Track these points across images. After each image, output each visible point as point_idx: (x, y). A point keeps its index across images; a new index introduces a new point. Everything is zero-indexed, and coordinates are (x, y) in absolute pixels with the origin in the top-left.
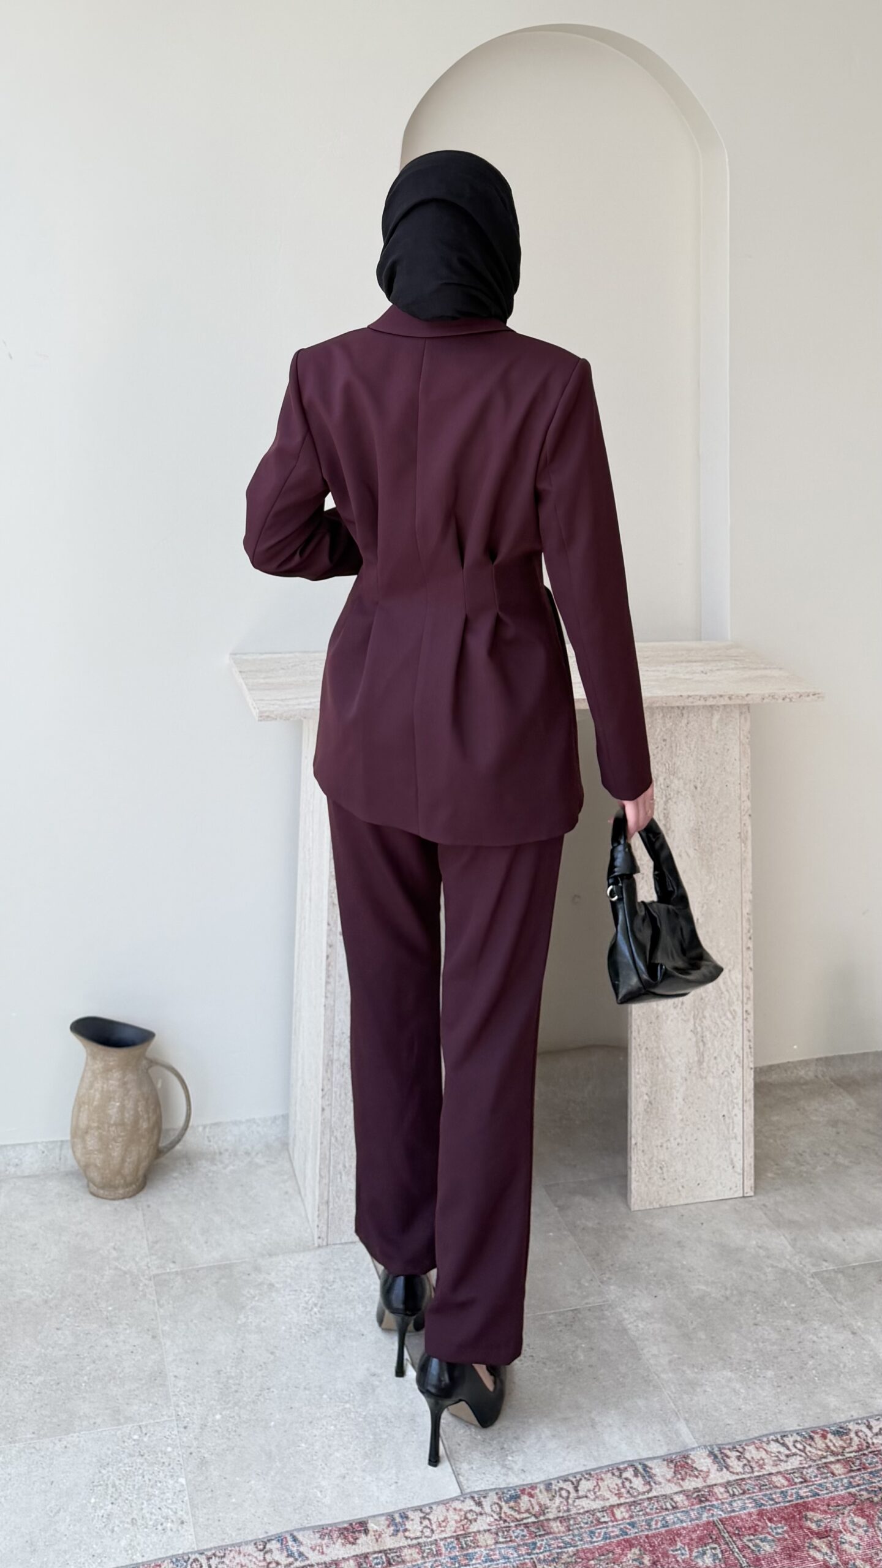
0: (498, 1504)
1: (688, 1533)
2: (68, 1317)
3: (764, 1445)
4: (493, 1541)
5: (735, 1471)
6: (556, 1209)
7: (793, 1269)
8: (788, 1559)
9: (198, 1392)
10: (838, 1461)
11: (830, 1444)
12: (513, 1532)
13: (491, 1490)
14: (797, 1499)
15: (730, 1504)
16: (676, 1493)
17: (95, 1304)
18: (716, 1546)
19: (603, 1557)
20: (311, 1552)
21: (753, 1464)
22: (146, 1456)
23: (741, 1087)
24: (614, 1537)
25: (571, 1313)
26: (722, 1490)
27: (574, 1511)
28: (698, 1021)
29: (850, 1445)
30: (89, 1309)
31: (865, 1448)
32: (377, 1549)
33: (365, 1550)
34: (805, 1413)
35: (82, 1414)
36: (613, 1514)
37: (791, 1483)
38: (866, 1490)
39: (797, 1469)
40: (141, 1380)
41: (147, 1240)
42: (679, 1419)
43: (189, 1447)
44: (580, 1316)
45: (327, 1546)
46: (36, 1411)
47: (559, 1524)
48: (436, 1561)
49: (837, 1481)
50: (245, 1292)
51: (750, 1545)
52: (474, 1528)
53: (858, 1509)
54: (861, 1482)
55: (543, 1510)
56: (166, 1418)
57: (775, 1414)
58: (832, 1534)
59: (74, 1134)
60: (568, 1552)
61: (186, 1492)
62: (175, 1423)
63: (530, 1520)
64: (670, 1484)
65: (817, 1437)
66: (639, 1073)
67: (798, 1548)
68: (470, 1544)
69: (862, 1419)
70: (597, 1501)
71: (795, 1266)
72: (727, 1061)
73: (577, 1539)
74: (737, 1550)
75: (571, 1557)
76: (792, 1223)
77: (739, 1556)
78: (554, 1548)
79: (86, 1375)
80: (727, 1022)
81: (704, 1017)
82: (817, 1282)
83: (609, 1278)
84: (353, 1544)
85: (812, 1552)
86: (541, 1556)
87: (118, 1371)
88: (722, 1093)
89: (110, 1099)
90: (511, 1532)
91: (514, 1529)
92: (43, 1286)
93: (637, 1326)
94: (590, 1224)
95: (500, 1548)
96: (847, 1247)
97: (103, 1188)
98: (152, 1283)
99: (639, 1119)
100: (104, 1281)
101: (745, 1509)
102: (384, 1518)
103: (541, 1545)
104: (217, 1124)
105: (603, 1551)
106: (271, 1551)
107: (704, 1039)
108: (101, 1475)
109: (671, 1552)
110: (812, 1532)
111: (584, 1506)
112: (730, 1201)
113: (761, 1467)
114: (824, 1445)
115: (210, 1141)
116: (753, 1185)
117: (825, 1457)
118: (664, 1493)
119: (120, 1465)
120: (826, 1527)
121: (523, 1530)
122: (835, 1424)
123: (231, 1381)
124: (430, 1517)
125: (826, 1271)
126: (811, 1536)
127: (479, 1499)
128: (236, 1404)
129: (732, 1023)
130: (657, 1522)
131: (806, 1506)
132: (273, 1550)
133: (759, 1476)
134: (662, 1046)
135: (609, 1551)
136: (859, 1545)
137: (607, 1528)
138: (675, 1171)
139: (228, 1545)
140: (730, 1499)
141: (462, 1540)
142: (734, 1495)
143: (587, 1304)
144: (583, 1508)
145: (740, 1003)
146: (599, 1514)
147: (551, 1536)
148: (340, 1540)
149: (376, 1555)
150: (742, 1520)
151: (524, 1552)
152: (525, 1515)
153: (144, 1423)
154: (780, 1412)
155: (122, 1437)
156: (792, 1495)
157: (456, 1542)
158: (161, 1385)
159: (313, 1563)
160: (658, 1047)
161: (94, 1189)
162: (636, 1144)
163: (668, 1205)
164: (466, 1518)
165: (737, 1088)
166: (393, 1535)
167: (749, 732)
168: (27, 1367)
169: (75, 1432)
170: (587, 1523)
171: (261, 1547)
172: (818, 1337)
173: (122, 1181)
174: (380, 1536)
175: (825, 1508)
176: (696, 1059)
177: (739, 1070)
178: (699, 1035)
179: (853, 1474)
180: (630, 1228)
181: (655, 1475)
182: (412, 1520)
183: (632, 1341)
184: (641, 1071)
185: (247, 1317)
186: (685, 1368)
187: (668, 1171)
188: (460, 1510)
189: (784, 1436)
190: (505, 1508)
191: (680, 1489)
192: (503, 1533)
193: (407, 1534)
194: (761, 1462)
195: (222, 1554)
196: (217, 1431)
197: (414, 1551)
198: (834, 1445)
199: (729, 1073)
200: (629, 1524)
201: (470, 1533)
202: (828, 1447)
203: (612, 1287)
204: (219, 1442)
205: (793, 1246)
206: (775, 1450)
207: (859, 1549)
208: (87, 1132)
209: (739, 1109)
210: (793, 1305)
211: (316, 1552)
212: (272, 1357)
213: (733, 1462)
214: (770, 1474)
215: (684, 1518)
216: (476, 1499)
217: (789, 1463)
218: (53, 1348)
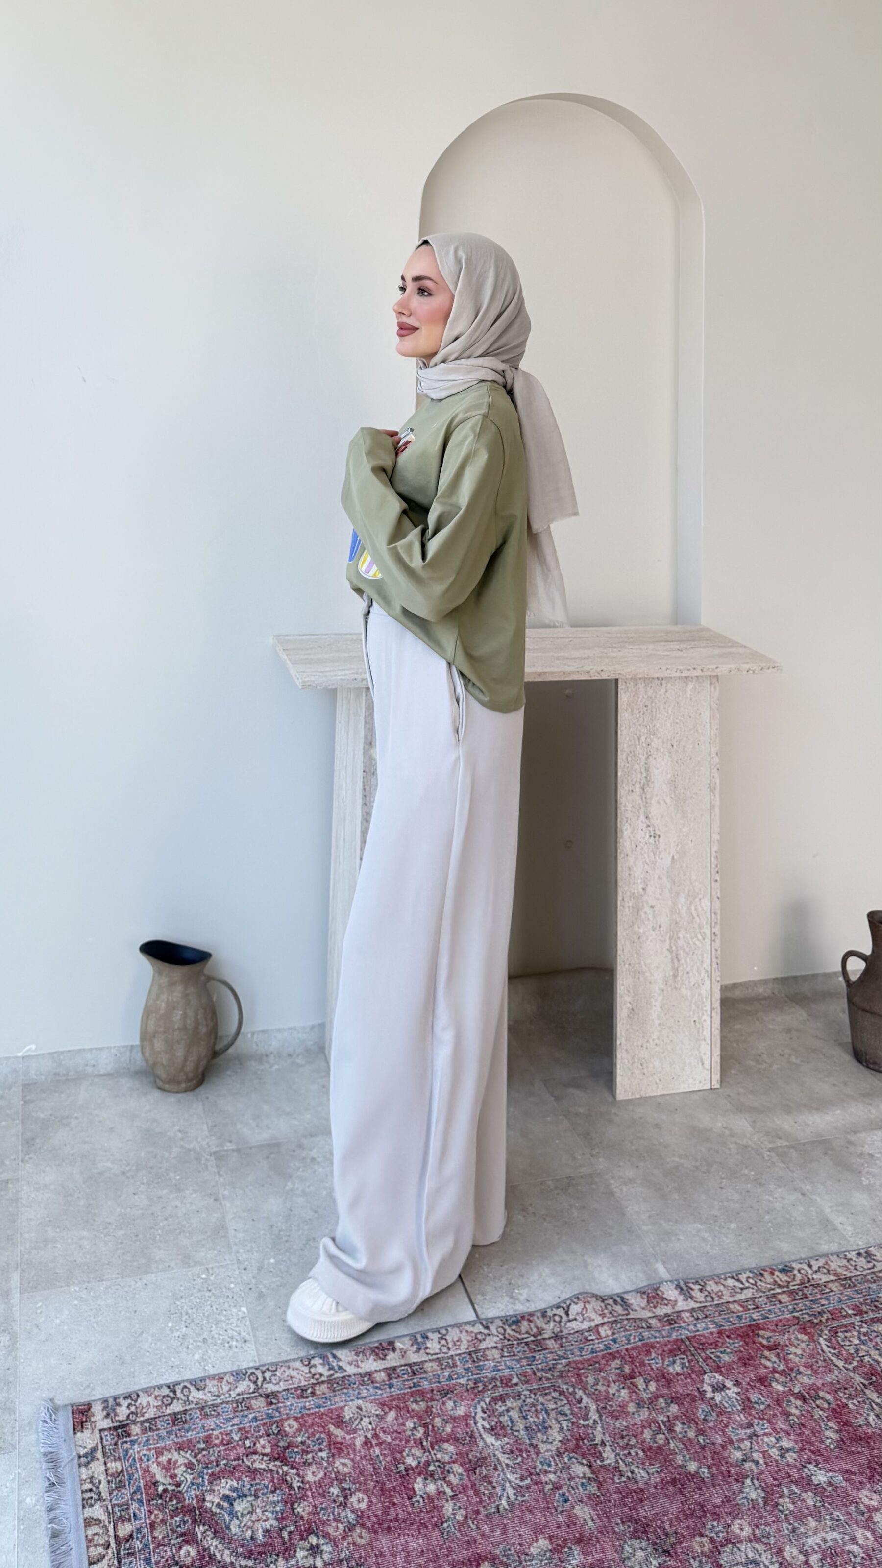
0: (502, 1327)
1: (661, 1346)
2: (143, 1184)
3: (722, 1281)
4: (500, 1356)
5: (699, 1300)
6: (553, 1099)
7: (753, 1145)
8: (742, 1366)
9: (255, 1242)
10: (784, 1292)
11: (777, 1279)
12: (516, 1348)
13: (499, 1317)
14: (750, 1321)
15: (695, 1325)
16: (650, 1317)
17: (165, 1174)
18: (684, 1356)
19: (591, 1367)
20: (349, 1366)
21: (713, 1295)
22: (213, 1291)
23: (710, 997)
24: (599, 1352)
25: (566, 1180)
26: (688, 1314)
27: (565, 1332)
28: (673, 941)
29: (794, 1280)
30: (159, 1178)
31: (806, 1282)
32: (403, 1362)
33: (394, 1364)
34: (762, 1255)
35: (157, 1258)
36: (598, 1333)
37: (746, 1309)
38: (808, 1314)
39: (751, 1298)
40: (206, 1232)
41: (207, 1124)
42: (657, 1261)
43: (249, 1284)
44: (574, 1182)
45: (362, 1361)
46: (119, 1257)
47: (553, 1342)
48: (452, 1371)
49: (784, 1307)
50: (291, 1165)
51: (712, 1356)
52: (483, 1345)
53: (801, 1329)
54: (803, 1308)
55: (540, 1331)
56: (229, 1262)
57: (737, 1256)
58: (779, 1347)
59: (143, 1039)
60: (561, 1364)
61: (248, 1318)
62: (235, 1267)
63: (529, 1340)
64: (644, 1311)
65: (766, 1274)
66: (623, 985)
67: (751, 1358)
68: (479, 1357)
69: (804, 1259)
70: (585, 1322)
71: (755, 1143)
72: (697, 974)
73: (569, 1353)
74: (701, 1360)
75: (565, 1367)
76: (751, 1109)
77: (704, 1365)
78: (550, 1360)
79: (160, 1229)
80: (698, 943)
81: (679, 938)
82: (773, 1154)
83: (599, 1153)
84: (383, 1359)
85: (763, 1361)
86: (540, 1366)
87: (187, 1225)
88: (694, 1001)
89: (174, 1008)
90: (514, 1349)
91: (516, 1346)
92: (121, 1160)
93: (621, 1190)
94: (581, 1110)
95: (505, 1361)
96: (799, 1128)
97: (169, 1082)
98: (213, 1158)
99: (623, 1024)
100: (172, 1156)
101: (707, 1329)
102: (408, 1338)
103: (540, 1358)
104: (264, 1032)
105: (592, 1363)
106: (315, 1366)
107: (679, 957)
108: (175, 1306)
109: (647, 1362)
110: (763, 1346)
111: (574, 1327)
112: (701, 1093)
113: (720, 1297)
114: (772, 1280)
115: (257, 1045)
116: (719, 1079)
117: (773, 1289)
118: (639, 1316)
119: (192, 1298)
120: (775, 1342)
121: (524, 1347)
122: (781, 1263)
123: (281, 1233)
124: (447, 1337)
125: (781, 1146)
126: (762, 1348)
127: (487, 1324)
128: (287, 1251)
129: (702, 943)
130: (635, 1336)
131: (758, 1327)
132: (318, 1365)
133: (719, 1304)
134: (643, 963)
135: (597, 1362)
136: (802, 1355)
137: (593, 1344)
138: (654, 1067)
139: (279, 1362)
140: (695, 1322)
141: (474, 1355)
142: (698, 1319)
143: (580, 1172)
144: (573, 1329)
145: (709, 928)
146: (586, 1334)
147: (547, 1351)
148: (372, 1357)
149: (403, 1368)
150: (705, 1337)
151: (525, 1364)
152: (526, 1336)
153: (210, 1266)
154: (742, 1255)
155: (193, 1276)
156: (746, 1318)
157: (468, 1357)
158: (222, 1237)
159: (351, 1374)
160: (640, 963)
161: (160, 1084)
162: (620, 1044)
163: (648, 1095)
164: (476, 1338)
165: (706, 998)
166: (416, 1352)
167: (718, 699)
168: (110, 1223)
169: (152, 1273)
170: (577, 1341)
171: (307, 1363)
172: (773, 1198)
173: (185, 1077)
174: (405, 1352)
175: (774, 1328)
176: (671, 973)
177: (708, 983)
178: (674, 953)
179: (796, 1302)
180: (615, 1114)
181: (632, 1304)
182: (432, 1340)
183: (618, 1201)
184: (625, 983)
185: (294, 1184)
186: (662, 1222)
187: (647, 1067)
188: (472, 1332)
189: (739, 1274)
190: (509, 1331)
191: (653, 1315)
192: (508, 1348)
193: (428, 1351)
194: (720, 1293)
195: (274, 1369)
196: (271, 1271)
197: (435, 1365)
198: (781, 1280)
199: (699, 985)
200: (611, 1340)
201: (480, 1350)
202: (775, 1282)
203: (601, 1160)
204: (274, 1280)
205: (753, 1127)
206: (731, 1285)
207: (802, 1358)
208: (154, 1037)
209: (708, 1015)
210: (753, 1173)
211: (353, 1366)
212: (316, 1215)
213: (696, 1293)
214: (728, 1302)
215: (657, 1335)
216: (484, 1322)
217: (743, 1295)
218: (131, 1208)
